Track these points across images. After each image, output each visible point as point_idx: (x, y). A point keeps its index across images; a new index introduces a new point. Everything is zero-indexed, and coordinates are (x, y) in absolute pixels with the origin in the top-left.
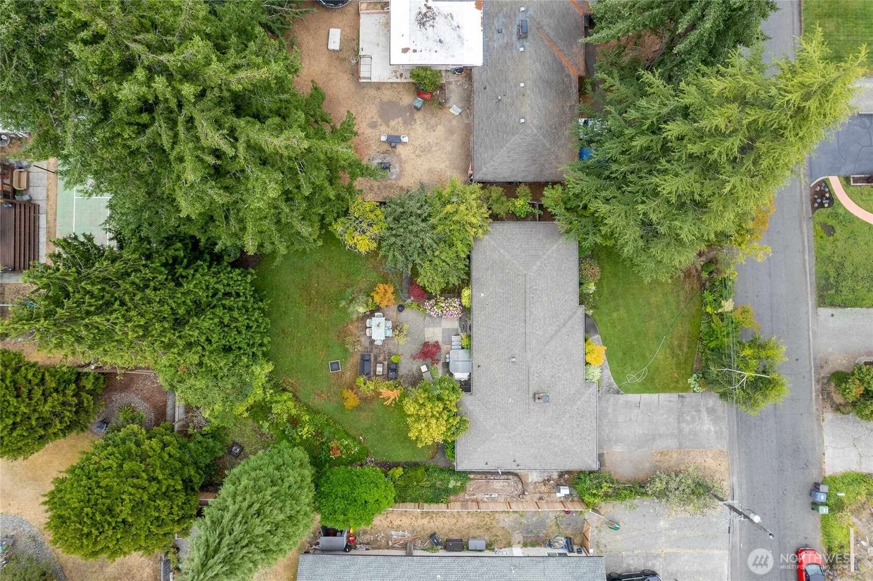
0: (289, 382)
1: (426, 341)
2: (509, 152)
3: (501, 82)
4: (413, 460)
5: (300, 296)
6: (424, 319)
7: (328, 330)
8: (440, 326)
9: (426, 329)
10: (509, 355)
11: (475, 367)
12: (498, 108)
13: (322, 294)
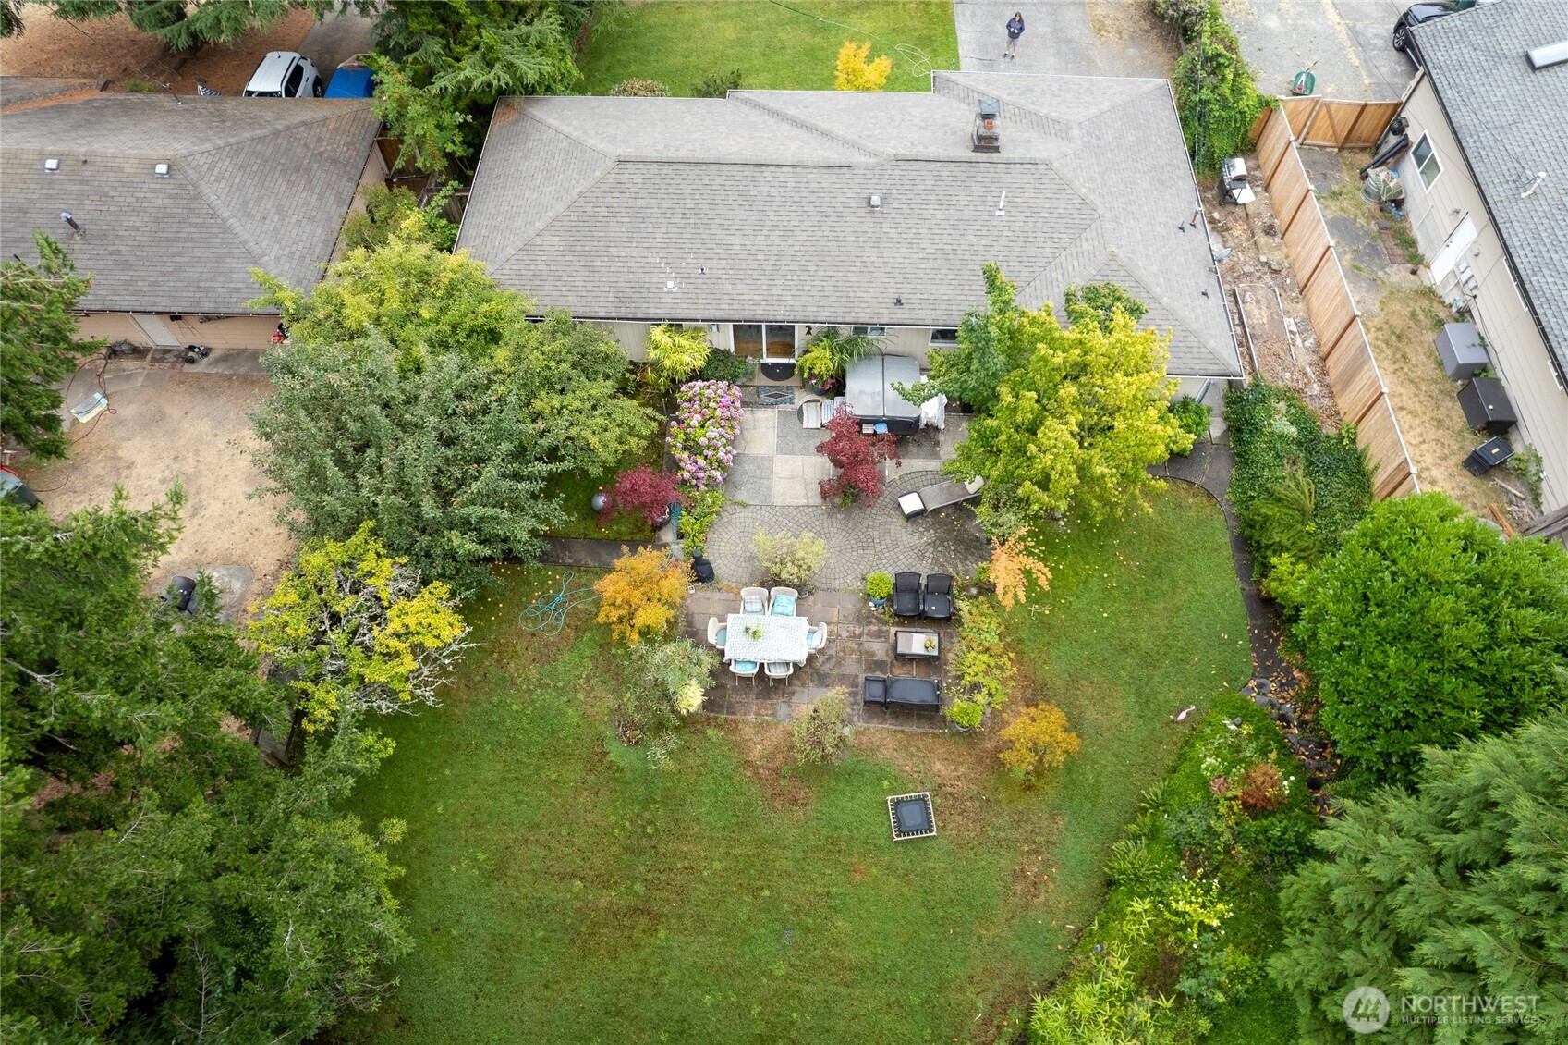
0: (987, 1022)
1: (817, 500)
2: (250, 216)
3: (23, 225)
4: (1227, 551)
5: (614, 956)
6: (744, 505)
7: (763, 842)
8: (771, 460)
9: (778, 502)
10: (862, 212)
11: (901, 315)
12: (102, 237)
13: (617, 858)
